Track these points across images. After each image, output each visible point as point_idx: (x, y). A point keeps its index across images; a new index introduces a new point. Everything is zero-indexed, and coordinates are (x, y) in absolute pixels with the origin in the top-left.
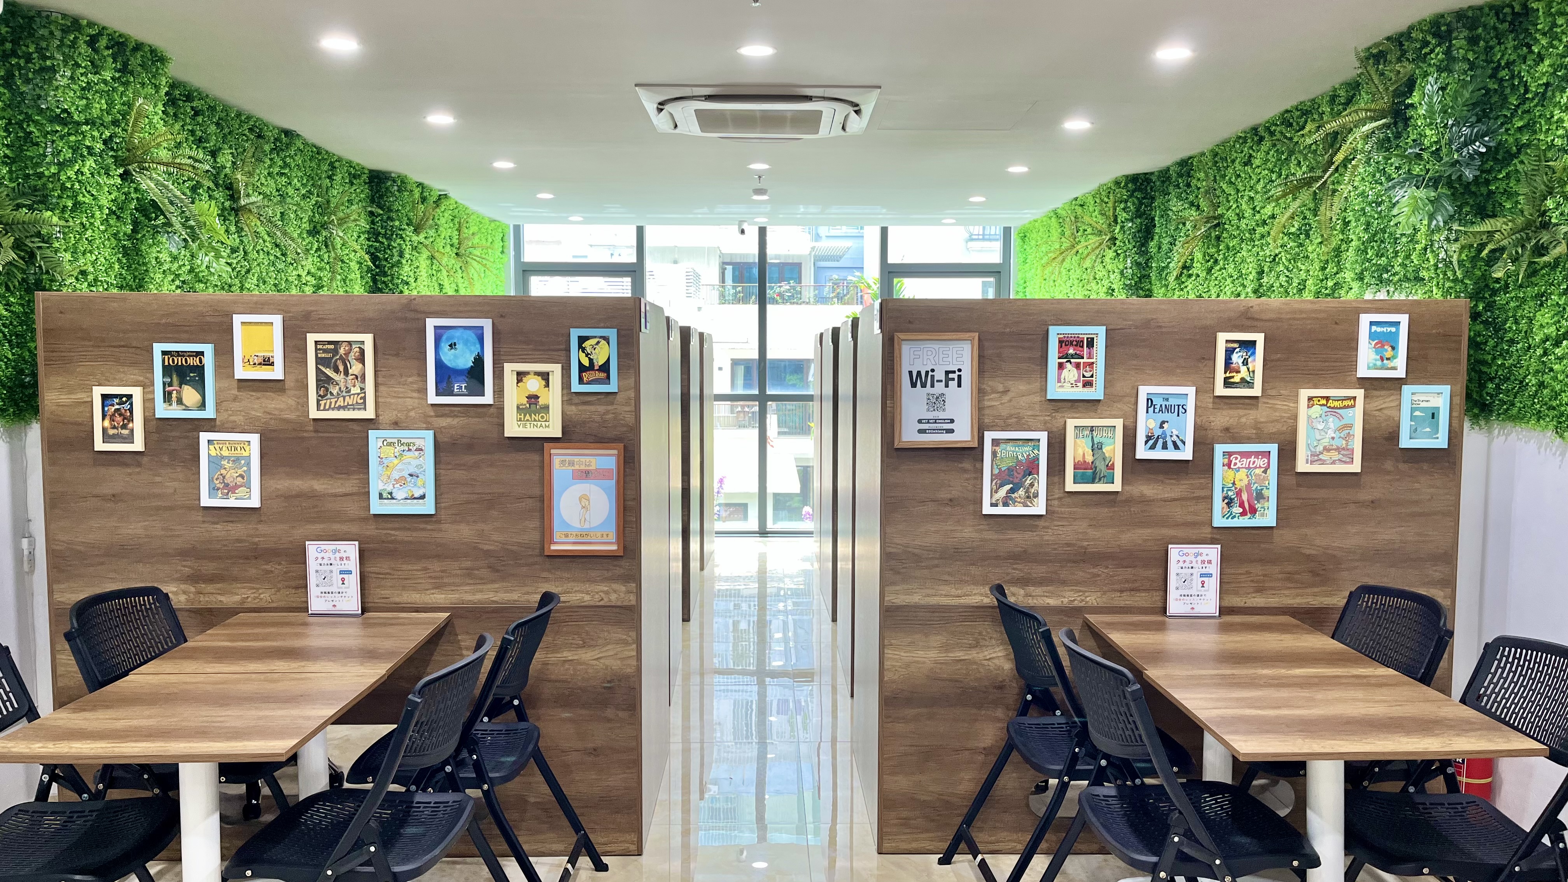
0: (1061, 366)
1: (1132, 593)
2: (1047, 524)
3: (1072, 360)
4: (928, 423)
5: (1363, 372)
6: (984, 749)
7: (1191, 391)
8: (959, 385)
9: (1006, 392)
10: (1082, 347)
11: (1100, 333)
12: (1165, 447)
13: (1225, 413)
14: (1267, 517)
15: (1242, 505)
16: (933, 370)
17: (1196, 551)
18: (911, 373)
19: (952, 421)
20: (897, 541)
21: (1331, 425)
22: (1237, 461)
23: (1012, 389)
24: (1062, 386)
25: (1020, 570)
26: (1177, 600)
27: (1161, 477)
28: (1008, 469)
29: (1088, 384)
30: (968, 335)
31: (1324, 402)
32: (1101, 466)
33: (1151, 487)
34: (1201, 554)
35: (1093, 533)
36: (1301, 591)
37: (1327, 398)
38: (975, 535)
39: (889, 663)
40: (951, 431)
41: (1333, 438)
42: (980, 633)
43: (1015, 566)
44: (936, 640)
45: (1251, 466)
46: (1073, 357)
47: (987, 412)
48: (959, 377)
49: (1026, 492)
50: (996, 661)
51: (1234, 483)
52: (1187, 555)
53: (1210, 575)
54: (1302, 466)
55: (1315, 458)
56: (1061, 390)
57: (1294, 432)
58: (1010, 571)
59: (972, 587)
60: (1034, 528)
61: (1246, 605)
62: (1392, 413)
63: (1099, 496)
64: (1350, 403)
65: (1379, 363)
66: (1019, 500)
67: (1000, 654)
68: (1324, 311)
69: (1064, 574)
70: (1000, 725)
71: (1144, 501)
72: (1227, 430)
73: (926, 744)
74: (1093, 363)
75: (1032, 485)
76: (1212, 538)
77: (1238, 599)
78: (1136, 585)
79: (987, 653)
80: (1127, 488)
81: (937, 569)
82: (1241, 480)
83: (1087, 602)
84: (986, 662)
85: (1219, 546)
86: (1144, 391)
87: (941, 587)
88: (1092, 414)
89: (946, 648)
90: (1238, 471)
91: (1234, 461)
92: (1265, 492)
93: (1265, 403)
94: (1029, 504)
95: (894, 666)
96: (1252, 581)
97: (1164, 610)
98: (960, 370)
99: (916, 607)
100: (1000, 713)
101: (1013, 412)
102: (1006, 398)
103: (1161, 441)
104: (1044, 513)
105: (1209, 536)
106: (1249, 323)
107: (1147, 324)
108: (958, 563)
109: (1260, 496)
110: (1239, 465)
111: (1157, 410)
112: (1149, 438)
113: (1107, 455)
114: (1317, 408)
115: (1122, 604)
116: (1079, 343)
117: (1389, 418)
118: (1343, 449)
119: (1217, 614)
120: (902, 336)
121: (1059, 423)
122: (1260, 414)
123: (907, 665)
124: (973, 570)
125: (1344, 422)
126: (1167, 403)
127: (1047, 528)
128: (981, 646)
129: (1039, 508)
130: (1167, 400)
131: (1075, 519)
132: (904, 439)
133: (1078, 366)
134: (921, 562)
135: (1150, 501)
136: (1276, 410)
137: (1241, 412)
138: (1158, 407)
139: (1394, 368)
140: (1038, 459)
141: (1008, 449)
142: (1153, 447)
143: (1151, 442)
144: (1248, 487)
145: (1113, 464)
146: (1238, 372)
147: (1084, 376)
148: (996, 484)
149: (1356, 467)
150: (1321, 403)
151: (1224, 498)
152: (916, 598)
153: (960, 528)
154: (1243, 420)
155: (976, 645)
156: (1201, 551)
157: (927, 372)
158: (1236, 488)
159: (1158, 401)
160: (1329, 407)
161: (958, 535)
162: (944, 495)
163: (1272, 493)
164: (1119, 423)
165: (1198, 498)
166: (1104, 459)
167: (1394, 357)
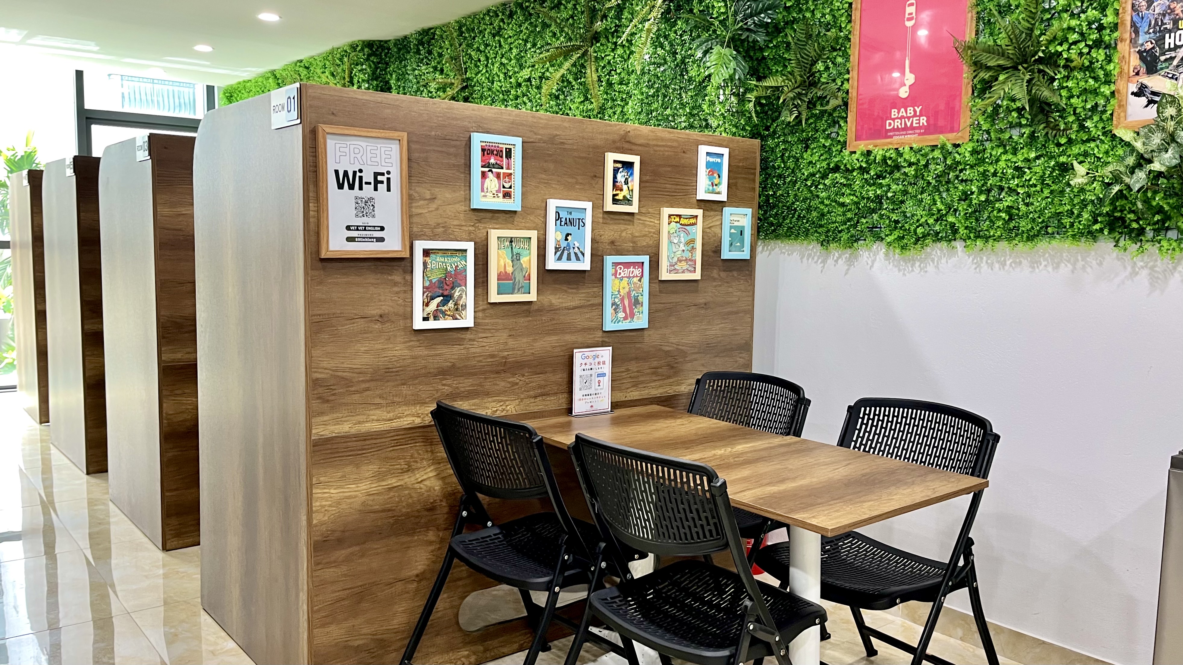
0: (484, 175)
1: (544, 397)
2: (472, 336)
3: (494, 170)
4: (357, 230)
5: (702, 195)
6: (417, 576)
7: (588, 205)
8: (389, 190)
9: (433, 199)
10: (502, 157)
11: (516, 143)
12: (569, 259)
13: (611, 227)
14: (641, 321)
15: (624, 311)
16: (361, 171)
17: (594, 353)
18: (337, 172)
19: (382, 229)
20: (325, 364)
21: (682, 240)
22: (621, 271)
23: (439, 196)
24: (485, 196)
25: (449, 385)
26: (580, 400)
27: (565, 288)
28: (438, 281)
29: (507, 195)
30: (396, 134)
31: (677, 219)
32: (519, 277)
33: (557, 297)
34: (598, 356)
35: (511, 343)
36: (661, 382)
37: (680, 216)
38: (406, 352)
39: (318, 504)
40: (381, 240)
41: (683, 251)
42: (412, 456)
43: (444, 382)
44: (370, 469)
45: (631, 275)
46: (493, 166)
47: (415, 220)
48: (388, 179)
49: (455, 305)
50: (427, 483)
51: (619, 291)
52: (587, 357)
53: (603, 375)
54: (665, 275)
55: (672, 269)
56: (484, 199)
57: (658, 246)
58: (440, 387)
59: (404, 408)
60: (459, 342)
61: (627, 399)
62: (717, 230)
63: (516, 306)
64: (692, 221)
65: (711, 188)
66: (449, 313)
67: (431, 475)
68: (676, 141)
69: (488, 385)
70: (431, 548)
71: (553, 310)
72: (612, 243)
73: (360, 583)
74: (511, 174)
75: (460, 297)
76: (603, 341)
77: (621, 394)
78: (547, 389)
79: (420, 475)
80: (541, 298)
81: (368, 393)
82: (624, 288)
83: (507, 411)
84: (417, 486)
85: (610, 348)
86: (553, 204)
87: (372, 412)
88: (510, 226)
89: (380, 476)
90: (622, 280)
91: (619, 271)
92: (640, 298)
93: (639, 219)
94: (459, 317)
95: (323, 506)
96: (630, 377)
97: (570, 411)
98: (389, 173)
99: (346, 438)
100: (431, 535)
101: (440, 221)
102: (433, 206)
103: (566, 253)
104: (472, 325)
105: (601, 340)
106: (626, 146)
107: (552, 140)
108: (389, 384)
109: (637, 302)
110: (622, 274)
111: (563, 223)
112: (557, 249)
113: (524, 266)
114: (673, 224)
115: (536, 409)
116: (499, 153)
117: (715, 235)
118: (690, 260)
119: (610, 409)
120: (328, 129)
121: (481, 234)
122: (634, 230)
123: (338, 503)
124: (405, 389)
125: (690, 237)
126: (571, 217)
127: (474, 340)
128: (414, 470)
129: (467, 321)
130: (571, 213)
131: (497, 330)
132: (332, 248)
133: (498, 176)
134: (352, 386)
135: (557, 310)
136: (645, 226)
137: (623, 227)
138: (563, 220)
139: (719, 193)
140: (465, 270)
141: (438, 260)
142: (560, 259)
143: (559, 253)
144: (629, 294)
145: (529, 275)
146: (621, 190)
147: (504, 187)
148: (427, 296)
149: (697, 276)
150: (675, 220)
151: (613, 305)
152: (345, 428)
153: (391, 346)
154: (624, 234)
155: (409, 469)
156: (598, 353)
157: (355, 173)
158: (620, 296)
159: (564, 215)
160: (681, 224)
161: (390, 353)
162: (374, 311)
163: (645, 299)
164: (533, 234)
165: (592, 305)
166: (522, 270)
167: (720, 183)
